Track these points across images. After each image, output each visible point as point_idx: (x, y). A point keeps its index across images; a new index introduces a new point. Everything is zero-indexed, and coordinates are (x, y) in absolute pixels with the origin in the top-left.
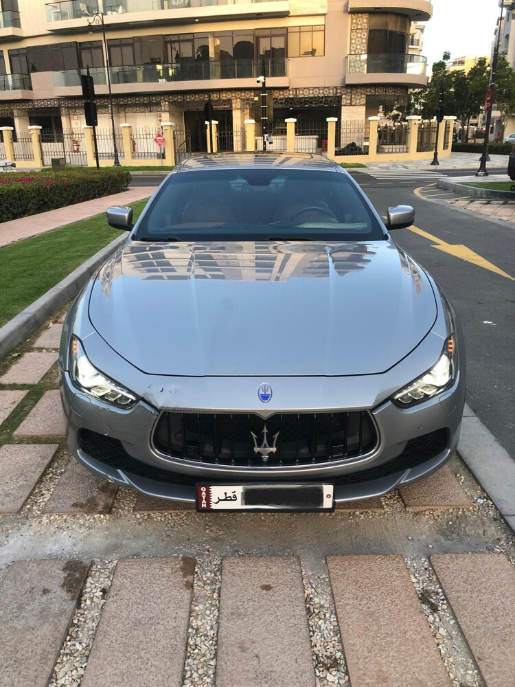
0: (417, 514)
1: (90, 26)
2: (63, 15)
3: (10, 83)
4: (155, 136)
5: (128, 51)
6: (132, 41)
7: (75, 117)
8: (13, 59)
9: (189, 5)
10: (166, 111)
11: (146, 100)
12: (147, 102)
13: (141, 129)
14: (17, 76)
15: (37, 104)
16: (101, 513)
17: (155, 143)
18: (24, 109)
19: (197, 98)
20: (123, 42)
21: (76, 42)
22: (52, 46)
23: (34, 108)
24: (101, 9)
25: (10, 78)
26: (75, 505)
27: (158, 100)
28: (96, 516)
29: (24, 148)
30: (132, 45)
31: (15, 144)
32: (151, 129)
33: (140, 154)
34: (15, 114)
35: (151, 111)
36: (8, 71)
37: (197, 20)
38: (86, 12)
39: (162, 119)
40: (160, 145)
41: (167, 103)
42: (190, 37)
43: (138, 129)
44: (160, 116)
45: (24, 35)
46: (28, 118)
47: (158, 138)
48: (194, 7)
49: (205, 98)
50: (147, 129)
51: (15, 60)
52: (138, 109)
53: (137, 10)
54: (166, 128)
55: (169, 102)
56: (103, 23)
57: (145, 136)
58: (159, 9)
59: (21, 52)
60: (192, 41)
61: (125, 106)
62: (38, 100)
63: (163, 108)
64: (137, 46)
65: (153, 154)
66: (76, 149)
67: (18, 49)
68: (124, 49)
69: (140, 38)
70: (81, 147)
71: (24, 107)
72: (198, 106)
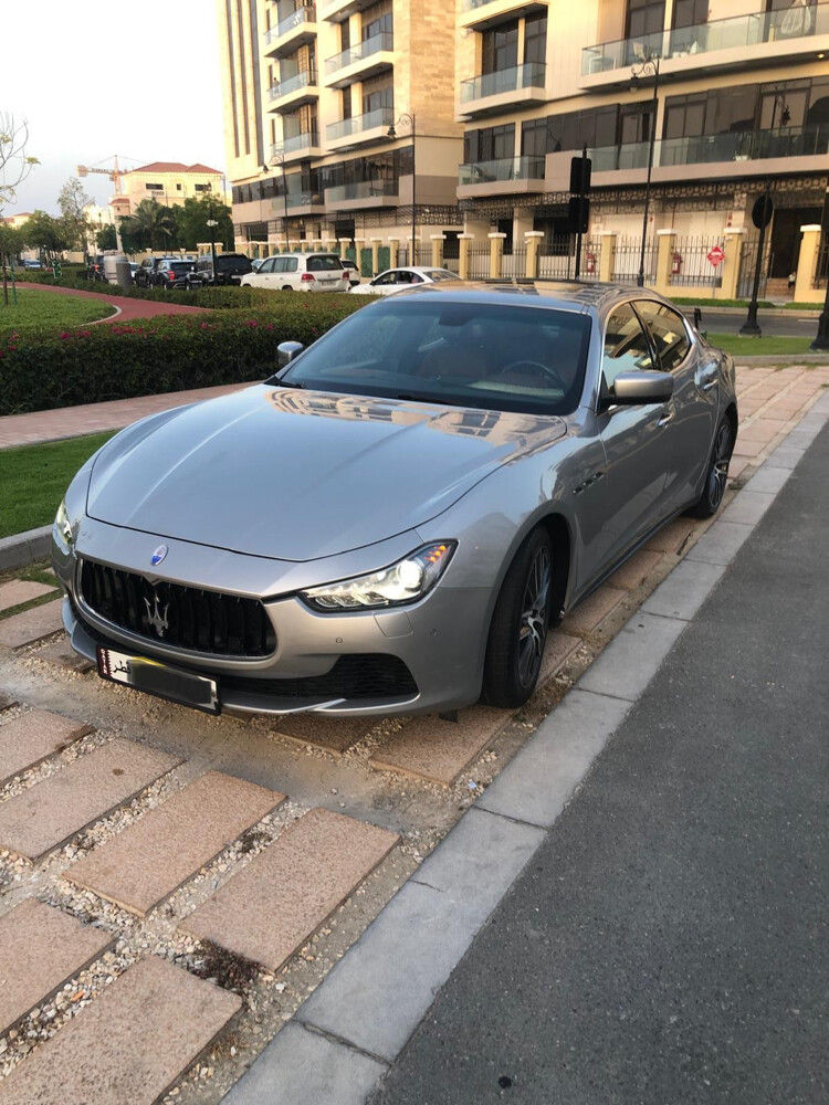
0: (376, 771)
1: (635, 79)
2: (605, 64)
3: (517, 168)
4: (710, 250)
5: (695, 114)
6: (704, 97)
7: (598, 219)
8: (527, 134)
9: (812, 32)
10: (741, 209)
11: (710, 191)
12: (711, 194)
13: (695, 238)
14: (526, 159)
15: (547, 200)
16: (75, 670)
17: (709, 263)
18: (528, 207)
19: (799, 186)
20: (691, 99)
21: (619, 105)
22: (584, 112)
23: (542, 205)
24: (665, 51)
25: (517, 162)
26: (62, 657)
27: (731, 190)
28: (69, 672)
29: (518, 263)
30: (704, 102)
31: (506, 258)
32: (711, 238)
33: (686, 279)
34: (516, 214)
35: (715, 209)
36: (518, 152)
37: (821, 56)
38: (642, 56)
39: (733, 223)
40: (715, 265)
41: (745, 195)
42: (807, 84)
43: (690, 238)
44: (730, 218)
45: (547, 98)
46: (532, 220)
47: (714, 254)
48: (820, 33)
49: (812, 185)
50: (705, 238)
51: (530, 135)
52: (695, 205)
53: (721, 47)
54: (731, 237)
55: (748, 194)
56: (657, 72)
57: (699, 250)
58: (758, 42)
59: (538, 124)
60: (807, 90)
61: (676, 201)
62: (549, 193)
63: (736, 204)
64: (712, 104)
65: (707, 279)
66: (589, 267)
67: (535, 120)
68: (691, 110)
69: (718, 93)
70: (597, 264)
71: (529, 204)
72: (797, 200)
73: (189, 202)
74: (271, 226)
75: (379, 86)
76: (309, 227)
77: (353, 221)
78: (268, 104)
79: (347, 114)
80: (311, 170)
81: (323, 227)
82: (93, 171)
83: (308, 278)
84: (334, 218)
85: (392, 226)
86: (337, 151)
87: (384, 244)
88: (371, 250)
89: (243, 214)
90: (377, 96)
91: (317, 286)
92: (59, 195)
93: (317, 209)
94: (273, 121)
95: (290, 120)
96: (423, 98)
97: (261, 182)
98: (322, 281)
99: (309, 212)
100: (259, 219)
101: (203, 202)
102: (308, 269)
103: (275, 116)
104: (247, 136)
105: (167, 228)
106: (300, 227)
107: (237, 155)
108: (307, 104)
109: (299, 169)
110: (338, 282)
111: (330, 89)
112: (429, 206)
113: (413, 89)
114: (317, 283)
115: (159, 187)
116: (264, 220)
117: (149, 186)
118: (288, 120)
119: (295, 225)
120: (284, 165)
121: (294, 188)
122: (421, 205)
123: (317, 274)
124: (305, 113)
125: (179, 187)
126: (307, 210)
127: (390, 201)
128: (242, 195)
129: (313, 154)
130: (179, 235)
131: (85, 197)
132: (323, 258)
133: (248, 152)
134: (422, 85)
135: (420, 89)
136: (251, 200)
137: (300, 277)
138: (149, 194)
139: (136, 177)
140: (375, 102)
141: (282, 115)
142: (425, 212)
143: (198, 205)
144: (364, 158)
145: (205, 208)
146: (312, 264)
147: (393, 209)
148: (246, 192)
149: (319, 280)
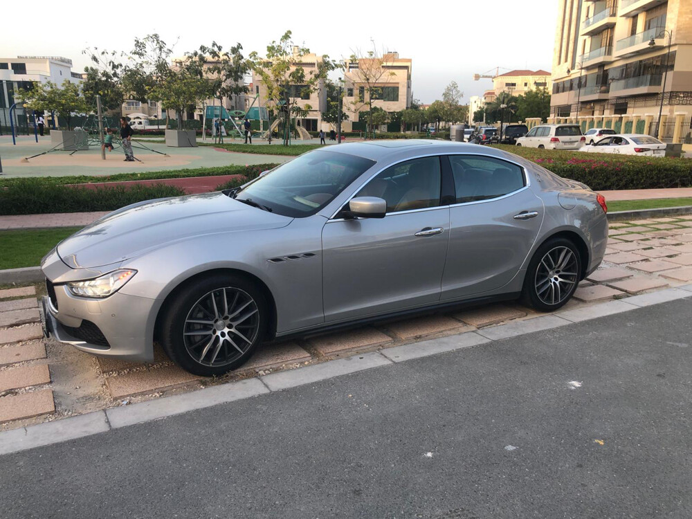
73: (529, 93)
74: (573, 108)
75: (658, 13)
76: (597, 107)
77: (627, 103)
78: (584, 29)
79: (633, 32)
80: (604, 71)
81: (606, 107)
82: (484, 77)
83: (555, 140)
84: (614, 102)
85: (653, 106)
86: (623, 57)
87: (642, 118)
88: (632, 122)
89: (558, 100)
90: (655, 20)
91: (560, 145)
92: (444, 91)
93: (604, 96)
94: (585, 41)
95: (596, 39)
96: (687, 19)
97: (571, 80)
98: (565, 142)
99: (597, 98)
100: (566, 103)
101: (536, 93)
102: (556, 135)
103: (586, 37)
104: (567, 50)
105: (512, 109)
106: (591, 108)
107: (559, 63)
108: (608, 28)
109: (596, 71)
110: (576, 144)
111: (624, 18)
112: (684, 92)
113: (680, 14)
114: (561, 143)
115: (514, 85)
116: (569, 104)
117: (507, 85)
118: (594, 39)
119: (588, 107)
120: (588, 68)
121: (591, 83)
122: (678, 92)
123: (561, 138)
124: (606, 34)
125: (526, 84)
126: (596, 97)
127: (654, 89)
128: (558, 89)
129: (607, 60)
130: (517, 114)
131: (458, 92)
132: (570, 127)
133: (566, 61)
134: (688, 11)
135: (686, 13)
136: (563, 91)
137: (550, 139)
138: (506, 89)
139: (500, 79)
140: (653, 24)
141: (591, 36)
142: (679, 97)
143: (533, 96)
144: (641, 61)
145: (537, 97)
146: (560, 131)
147: (655, 95)
148: (561, 86)
149: (563, 142)
